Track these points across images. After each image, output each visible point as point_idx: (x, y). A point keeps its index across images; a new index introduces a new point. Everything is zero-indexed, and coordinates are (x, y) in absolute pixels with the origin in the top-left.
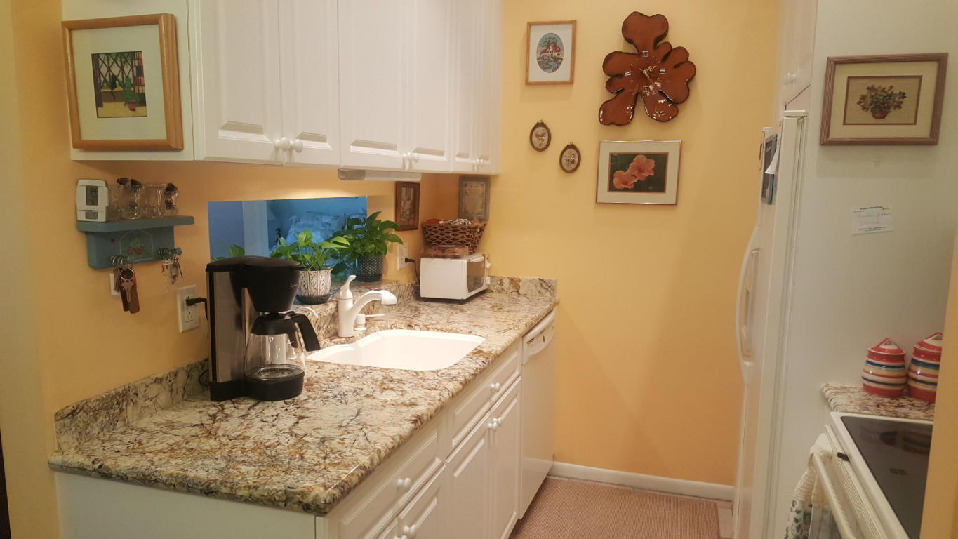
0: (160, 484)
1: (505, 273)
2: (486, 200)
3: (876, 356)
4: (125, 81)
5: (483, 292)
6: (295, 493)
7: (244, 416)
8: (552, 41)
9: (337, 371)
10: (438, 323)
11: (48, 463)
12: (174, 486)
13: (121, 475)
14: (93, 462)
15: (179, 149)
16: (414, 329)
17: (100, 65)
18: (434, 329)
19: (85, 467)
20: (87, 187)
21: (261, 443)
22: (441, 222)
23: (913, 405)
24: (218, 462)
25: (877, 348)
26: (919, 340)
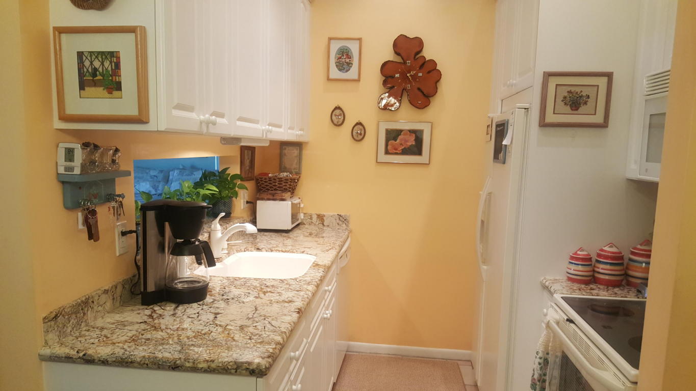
0: (136, 365)
1: (314, 211)
2: (300, 159)
3: (574, 259)
4: (104, 73)
5: (298, 225)
6: (242, 363)
7: (174, 315)
8: (345, 51)
9: (224, 281)
10: (277, 246)
11: (39, 355)
12: (147, 364)
13: (102, 360)
14: (78, 352)
15: (147, 122)
16: (262, 251)
17: (84, 60)
18: (276, 251)
19: (71, 356)
20: (66, 148)
21: (198, 332)
22: (270, 175)
23: (599, 288)
24: (174, 346)
25: (576, 254)
26: (600, 248)
